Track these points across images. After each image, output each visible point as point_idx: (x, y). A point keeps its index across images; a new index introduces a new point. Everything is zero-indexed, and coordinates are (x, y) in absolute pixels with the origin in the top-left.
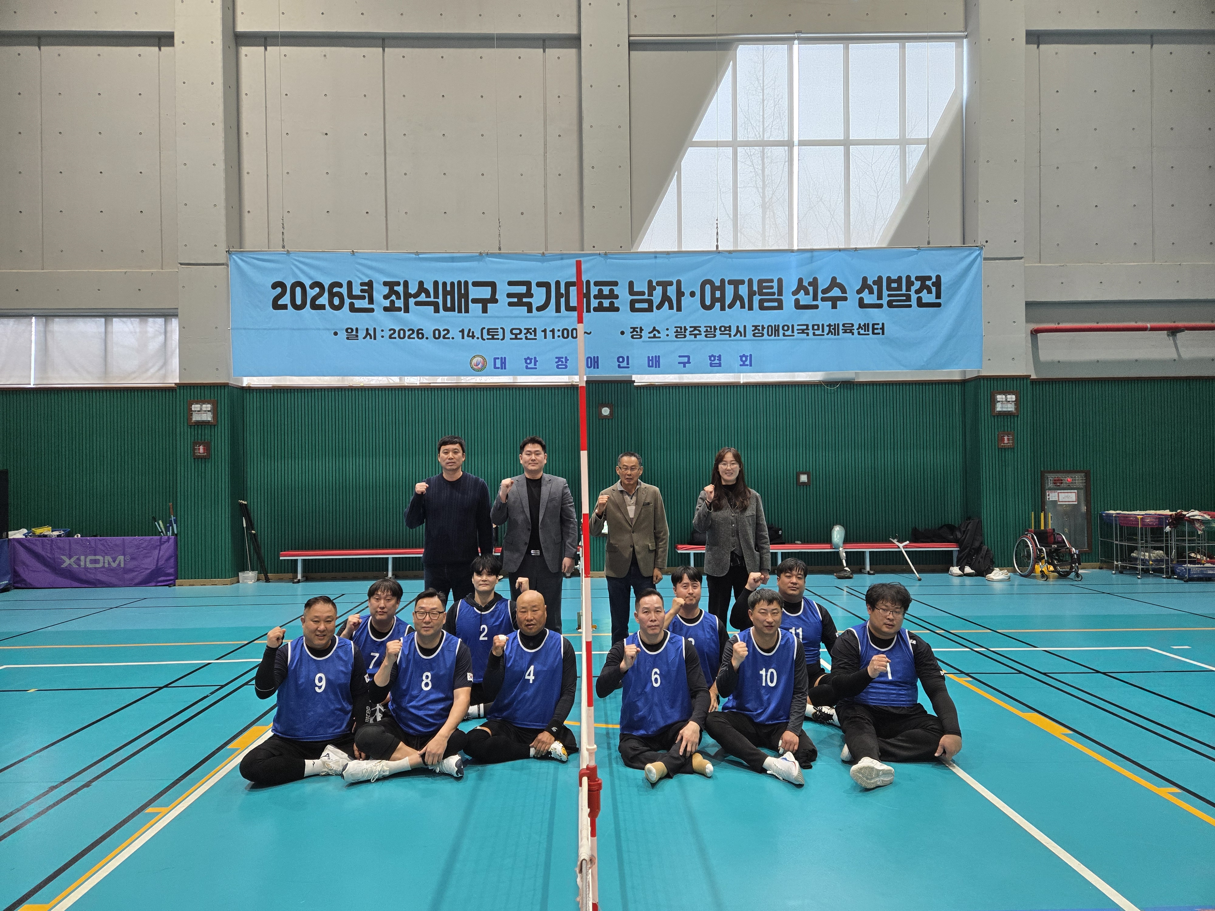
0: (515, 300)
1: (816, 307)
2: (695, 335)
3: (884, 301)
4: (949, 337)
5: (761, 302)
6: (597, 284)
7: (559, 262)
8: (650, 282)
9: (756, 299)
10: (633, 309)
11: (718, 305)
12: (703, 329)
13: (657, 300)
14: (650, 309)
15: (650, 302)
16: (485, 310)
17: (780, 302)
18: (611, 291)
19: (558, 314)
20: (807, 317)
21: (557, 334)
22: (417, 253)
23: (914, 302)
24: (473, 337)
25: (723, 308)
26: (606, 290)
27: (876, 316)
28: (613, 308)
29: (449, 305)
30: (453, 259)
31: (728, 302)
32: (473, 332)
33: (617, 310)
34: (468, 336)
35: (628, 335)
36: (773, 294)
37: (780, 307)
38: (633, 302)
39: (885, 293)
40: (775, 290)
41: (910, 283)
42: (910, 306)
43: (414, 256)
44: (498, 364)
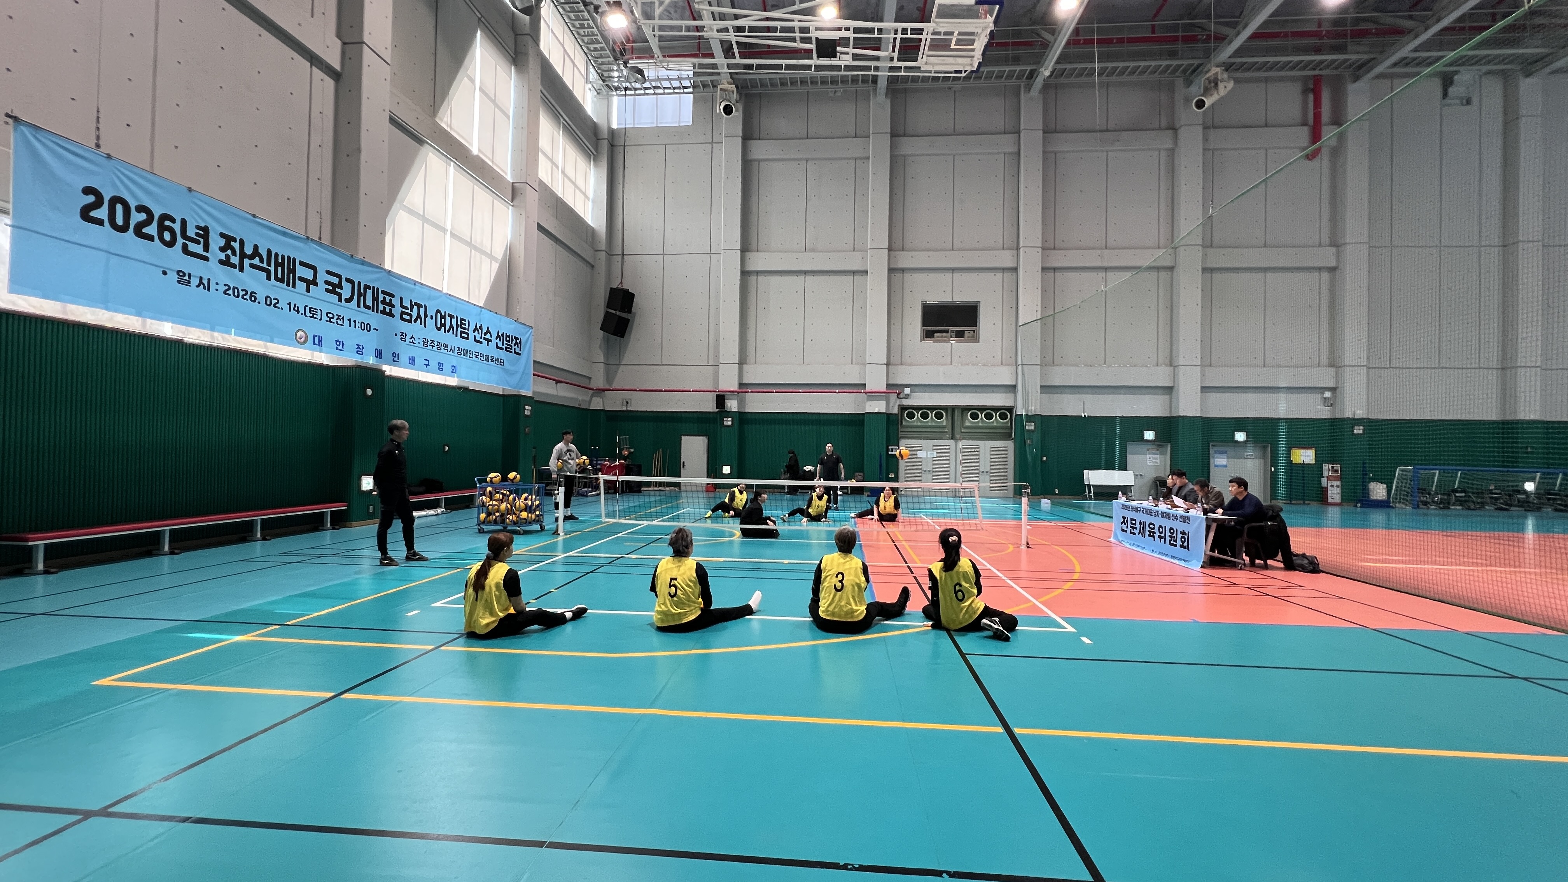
0: (330, 288)
1: (481, 342)
2: (433, 346)
3: (504, 347)
4: (523, 373)
5: (461, 332)
6: (383, 292)
7: (360, 267)
8: (411, 301)
9: (459, 329)
10: (402, 319)
11: (443, 328)
12: (436, 343)
13: (414, 315)
14: (410, 321)
15: (411, 316)
16: (308, 290)
17: (468, 334)
18: (391, 300)
19: (358, 309)
20: (478, 348)
21: (358, 325)
22: (254, 216)
23: (513, 351)
24: (298, 311)
25: (445, 332)
26: (388, 299)
27: (502, 354)
28: (390, 314)
29: (279, 276)
30: (285, 234)
31: (447, 328)
32: (298, 308)
33: (393, 316)
34: (294, 309)
35: (399, 337)
36: (465, 329)
37: (468, 338)
38: (402, 313)
39: (505, 342)
40: (467, 327)
41: (512, 340)
42: (511, 352)
43: (251, 217)
44: (317, 342)
